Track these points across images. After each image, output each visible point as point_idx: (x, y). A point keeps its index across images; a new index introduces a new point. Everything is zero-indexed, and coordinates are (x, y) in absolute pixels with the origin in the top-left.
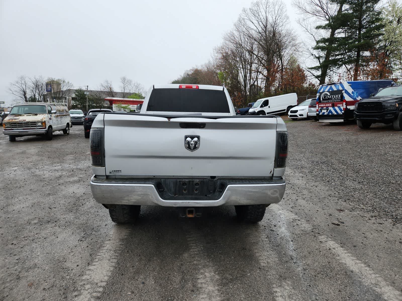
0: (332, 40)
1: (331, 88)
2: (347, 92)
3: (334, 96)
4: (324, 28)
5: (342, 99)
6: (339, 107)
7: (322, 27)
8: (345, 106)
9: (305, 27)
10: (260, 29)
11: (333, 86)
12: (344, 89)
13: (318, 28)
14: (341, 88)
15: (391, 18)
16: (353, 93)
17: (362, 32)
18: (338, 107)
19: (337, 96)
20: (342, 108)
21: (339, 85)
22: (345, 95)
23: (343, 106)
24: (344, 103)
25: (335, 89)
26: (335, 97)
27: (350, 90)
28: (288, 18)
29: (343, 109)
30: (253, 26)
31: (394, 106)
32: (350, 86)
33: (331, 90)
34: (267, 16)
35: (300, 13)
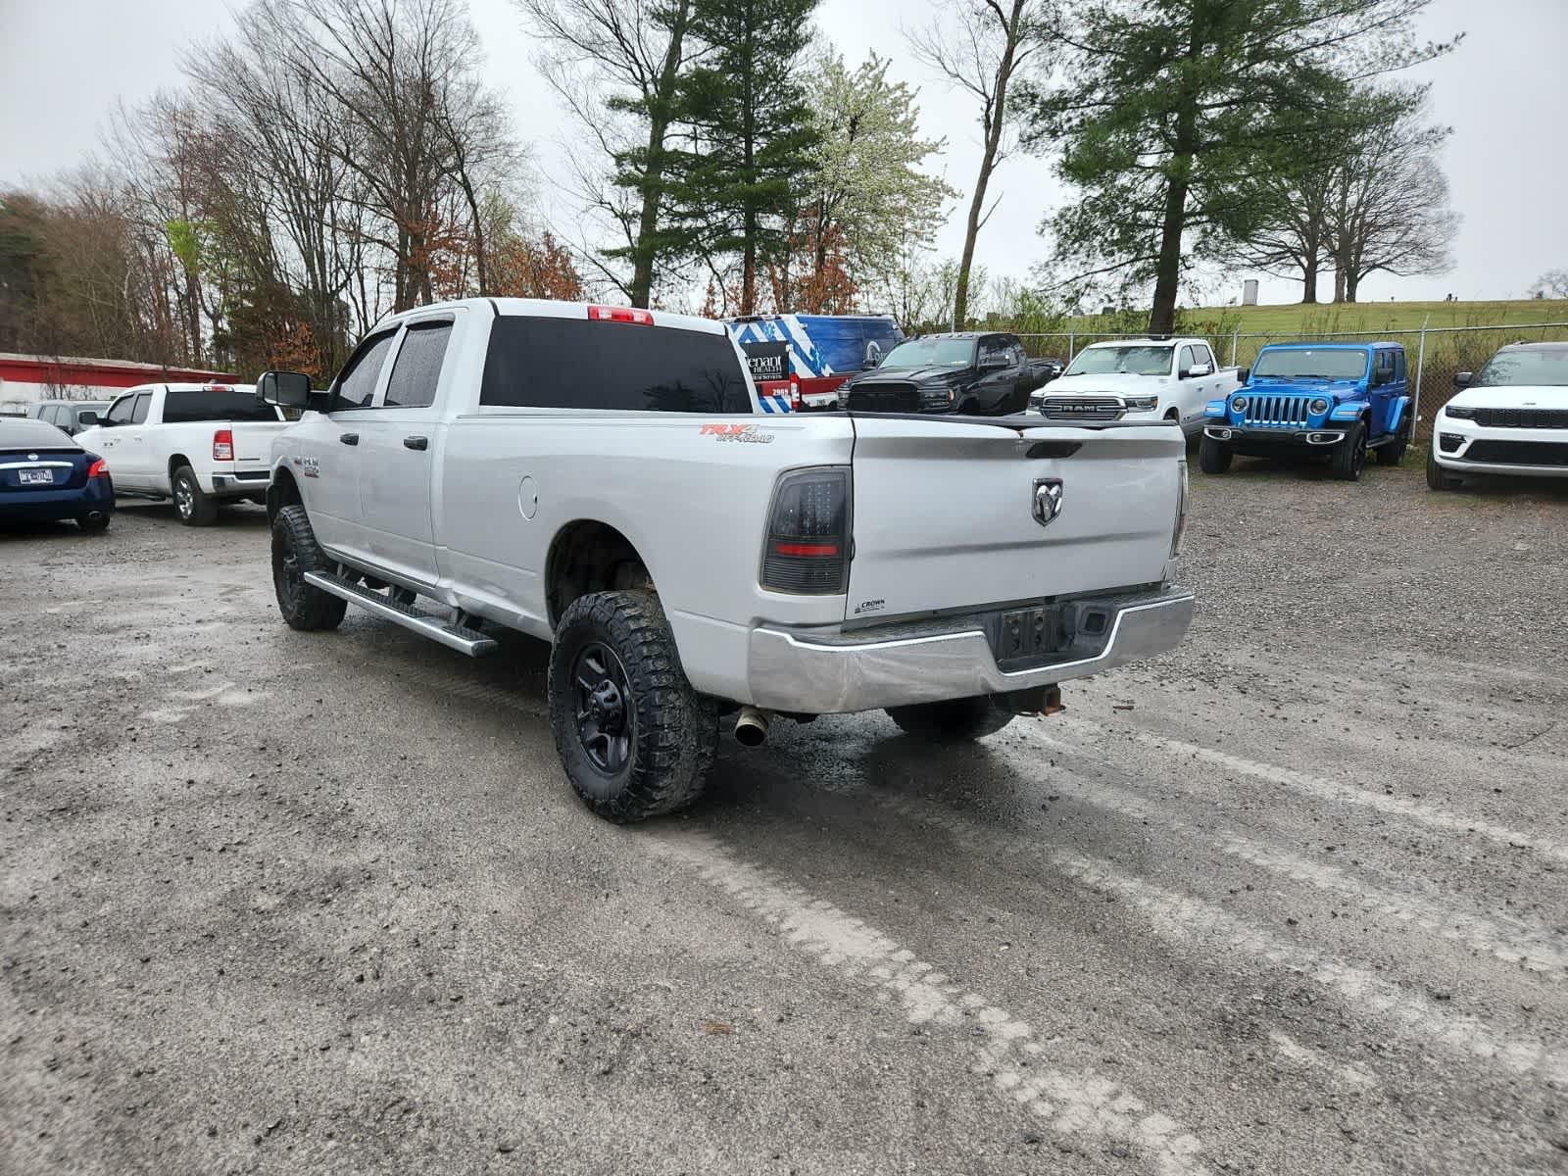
0: (655, 157)
1: (748, 333)
2: (797, 348)
3: (759, 362)
4: (636, 108)
5: (787, 373)
6: (778, 398)
7: (629, 104)
8: (796, 394)
9: (564, 89)
10: (365, 63)
11: (755, 327)
12: (789, 340)
13: (617, 104)
14: (780, 337)
15: (832, 115)
16: (812, 352)
17: (755, 148)
18: (775, 397)
19: (770, 361)
20: (788, 401)
21: (773, 323)
22: (794, 358)
23: (790, 394)
24: (794, 385)
25: (762, 338)
26: (763, 364)
27: (806, 345)
28: (474, 39)
29: (793, 403)
30: (328, 42)
31: (945, 396)
32: (804, 329)
33: (748, 341)
34: (390, 14)
35: (540, 34)
